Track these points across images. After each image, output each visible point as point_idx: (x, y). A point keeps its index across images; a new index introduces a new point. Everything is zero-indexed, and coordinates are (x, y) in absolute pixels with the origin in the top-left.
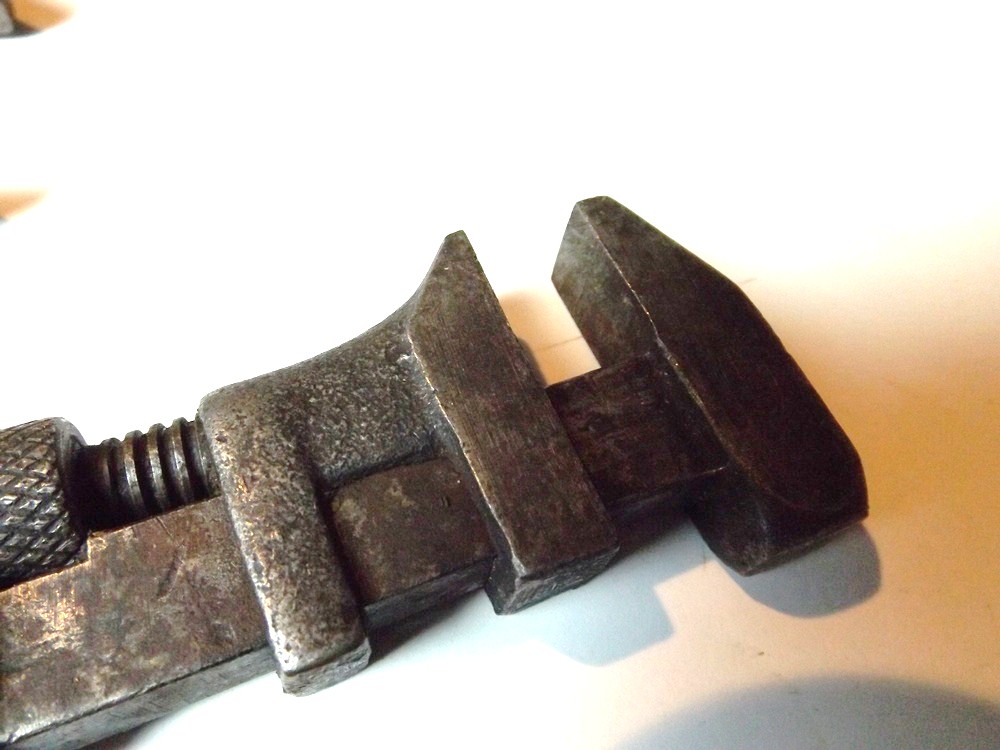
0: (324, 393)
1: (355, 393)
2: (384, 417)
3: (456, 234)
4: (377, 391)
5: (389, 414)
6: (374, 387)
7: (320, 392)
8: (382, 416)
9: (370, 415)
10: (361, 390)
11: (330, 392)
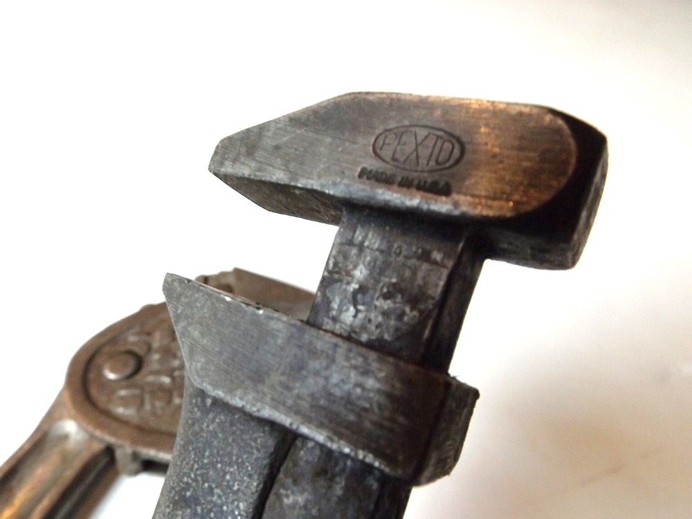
0: (190, 481)
1: (206, 461)
2: (234, 458)
3: (166, 281)
4: (215, 443)
5: (235, 452)
6: (212, 442)
7: (187, 484)
8: (232, 459)
9: (226, 466)
10: (207, 454)
11: (193, 476)
